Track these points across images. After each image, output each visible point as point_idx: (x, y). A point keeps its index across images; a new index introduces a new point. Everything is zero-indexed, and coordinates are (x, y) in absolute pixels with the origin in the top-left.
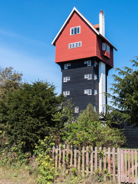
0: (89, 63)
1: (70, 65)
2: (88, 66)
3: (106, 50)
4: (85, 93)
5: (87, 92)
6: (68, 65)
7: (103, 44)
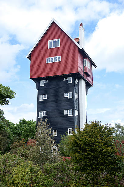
0: (69, 80)
1: (47, 82)
2: (68, 83)
3: (87, 66)
4: (65, 114)
5: (67, 113)
6: (45, 81)
7: (84, 59)
